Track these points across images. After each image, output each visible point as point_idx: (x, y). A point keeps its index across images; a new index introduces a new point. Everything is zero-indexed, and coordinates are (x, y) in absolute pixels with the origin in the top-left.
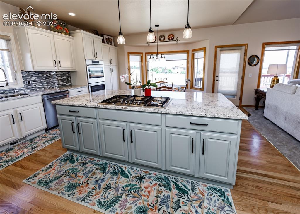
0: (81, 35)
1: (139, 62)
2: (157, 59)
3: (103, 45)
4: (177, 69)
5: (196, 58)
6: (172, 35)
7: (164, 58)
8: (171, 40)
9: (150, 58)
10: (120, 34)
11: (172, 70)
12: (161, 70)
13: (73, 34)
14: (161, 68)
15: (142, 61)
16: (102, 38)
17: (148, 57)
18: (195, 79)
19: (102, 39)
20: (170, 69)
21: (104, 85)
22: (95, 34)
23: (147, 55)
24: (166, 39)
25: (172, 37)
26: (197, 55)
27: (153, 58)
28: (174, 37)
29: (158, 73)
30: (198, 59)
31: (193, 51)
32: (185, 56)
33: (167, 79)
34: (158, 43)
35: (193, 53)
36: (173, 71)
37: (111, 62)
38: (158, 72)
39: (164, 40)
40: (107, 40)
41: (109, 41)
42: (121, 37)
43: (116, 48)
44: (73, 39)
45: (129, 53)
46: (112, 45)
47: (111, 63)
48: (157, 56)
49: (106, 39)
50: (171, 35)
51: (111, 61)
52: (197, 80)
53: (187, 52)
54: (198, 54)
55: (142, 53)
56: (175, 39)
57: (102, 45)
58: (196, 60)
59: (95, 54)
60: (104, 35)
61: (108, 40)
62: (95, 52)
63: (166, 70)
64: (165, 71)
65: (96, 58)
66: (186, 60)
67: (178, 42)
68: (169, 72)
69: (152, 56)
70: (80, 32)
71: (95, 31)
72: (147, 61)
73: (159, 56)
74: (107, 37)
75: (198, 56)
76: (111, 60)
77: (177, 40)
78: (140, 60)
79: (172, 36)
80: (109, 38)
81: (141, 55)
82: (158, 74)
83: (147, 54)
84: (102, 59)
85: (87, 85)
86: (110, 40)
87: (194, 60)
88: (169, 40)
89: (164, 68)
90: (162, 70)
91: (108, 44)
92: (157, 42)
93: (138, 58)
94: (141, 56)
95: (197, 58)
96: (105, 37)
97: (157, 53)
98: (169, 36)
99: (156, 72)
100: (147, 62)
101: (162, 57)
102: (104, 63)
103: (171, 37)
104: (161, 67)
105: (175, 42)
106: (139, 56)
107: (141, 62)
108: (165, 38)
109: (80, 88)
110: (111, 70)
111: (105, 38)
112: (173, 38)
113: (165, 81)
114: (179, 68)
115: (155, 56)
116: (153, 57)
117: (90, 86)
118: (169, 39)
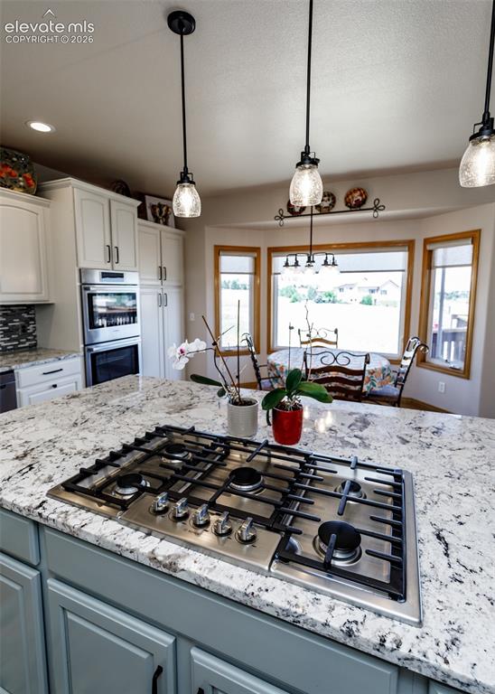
0: (73, 192)
1: (248, 276)
2: (309, 270)
3: (139, 224)
4: (349, 290)
5: (438, 265)
6: (359, 190)
7: (334, 264)
8: (358, 206)
9: (287, 265)
10: (185, 178)
11: (337, 293)
12: (305, 292)
13: (47, 193)
14: (306, 287)
15: (256, 272)
16: (139, 203)
17: (279, 261)
18: (435, 335)
19: (139, 208)
20: (329, 289)
21: (136, 347)
22: (117, 192)
23: (272, 254)
24: (340, 205)
25: (360, 198)
26: (440, 254)
27: (297, 264)
28: (366, 197)
29: (295, 300)
30: (447, 269)
31: (427, 241)
32: (399, 258)
33: (336, 332)
34: (315, 218)
35: (429, 247)
36: (339, 296)
37: (163, 275)
38: (298, 298)
39: (333, 206)
40: (155, 210)
41: (161, 212)
42: (186, 189)
43: (179, 235)
44: (48, 206)
45: (220, 250)
46: (170, 224)
47: (163, 278)
48: (309, 258)
49: (153, 207)
50: (355, 191)
51: (162, 273)
52: (440, 338)
53: (409, 245)
54: (445, 253)
55: (259, 249)
56: (370, 204)
57: (136, 225)
58: (438, 272)
59: (112, 253)
60: (147, 197)
61: (158, 210)
62: (115, 244)
63: (319, 294)
64: (317, 297)
65: (116, 266)
66: (403, 271)
67: (381, 213)
68: (327, 299)
69: (292, 260)
70: (67, 185)
71: (118, 182)
72: (273, 272)
73: (316, 258)
74: (156, 201)
75: (444, 259)
76: (163, 269)
77: (376, 208)
78: (251, 270)
79: (361, 195)
80: (160, 206)
81: (256, 255)
82: (297, 303)
83: (273, 251)
84: (136, 266)
85: (81, 350)
86: (164, 209)
87: (432, 271)
88: (350, 207)
89: (315, 287)
90: (306, 294)
91: (157, 221)
92: (312, 215)
93: (245, 262)
94: (255, 259)
95: (444, 267)
96: (150, 201)
97: (311, 249)
98: (347, 196)
99: (291, 299)
100: (272, 277)
101: (326, 263)
102: (141, 279)
103: (357, 196)
104: (305, 285)
105: (370, 214)
106: (247, 258)
107: (253, 276)
108: (334, 202)
109: (54, 361)
110: (162, 300)
111: (148, 205)
112: (364, 202)
113: (332, 337)
114: (355, 289)
115: (303, 259)
116: (297, 262)
117: (89, 355)
118: (347, 203)
